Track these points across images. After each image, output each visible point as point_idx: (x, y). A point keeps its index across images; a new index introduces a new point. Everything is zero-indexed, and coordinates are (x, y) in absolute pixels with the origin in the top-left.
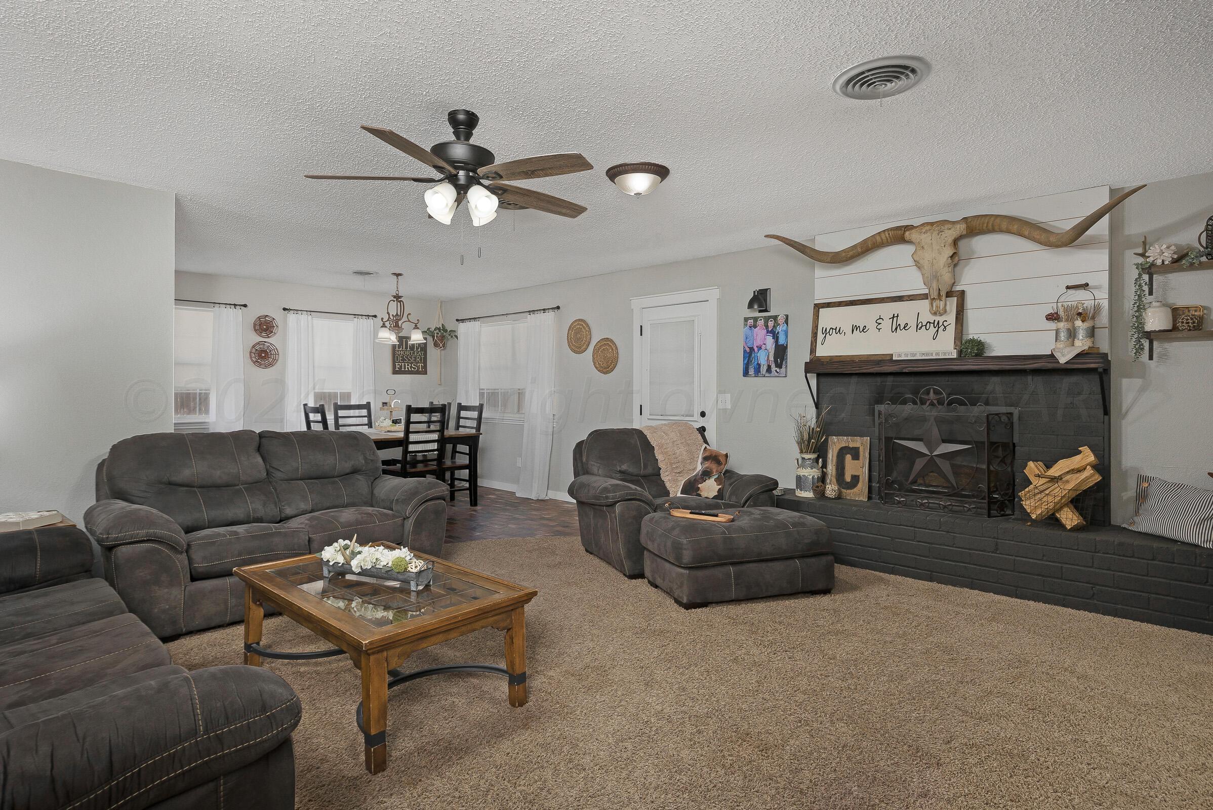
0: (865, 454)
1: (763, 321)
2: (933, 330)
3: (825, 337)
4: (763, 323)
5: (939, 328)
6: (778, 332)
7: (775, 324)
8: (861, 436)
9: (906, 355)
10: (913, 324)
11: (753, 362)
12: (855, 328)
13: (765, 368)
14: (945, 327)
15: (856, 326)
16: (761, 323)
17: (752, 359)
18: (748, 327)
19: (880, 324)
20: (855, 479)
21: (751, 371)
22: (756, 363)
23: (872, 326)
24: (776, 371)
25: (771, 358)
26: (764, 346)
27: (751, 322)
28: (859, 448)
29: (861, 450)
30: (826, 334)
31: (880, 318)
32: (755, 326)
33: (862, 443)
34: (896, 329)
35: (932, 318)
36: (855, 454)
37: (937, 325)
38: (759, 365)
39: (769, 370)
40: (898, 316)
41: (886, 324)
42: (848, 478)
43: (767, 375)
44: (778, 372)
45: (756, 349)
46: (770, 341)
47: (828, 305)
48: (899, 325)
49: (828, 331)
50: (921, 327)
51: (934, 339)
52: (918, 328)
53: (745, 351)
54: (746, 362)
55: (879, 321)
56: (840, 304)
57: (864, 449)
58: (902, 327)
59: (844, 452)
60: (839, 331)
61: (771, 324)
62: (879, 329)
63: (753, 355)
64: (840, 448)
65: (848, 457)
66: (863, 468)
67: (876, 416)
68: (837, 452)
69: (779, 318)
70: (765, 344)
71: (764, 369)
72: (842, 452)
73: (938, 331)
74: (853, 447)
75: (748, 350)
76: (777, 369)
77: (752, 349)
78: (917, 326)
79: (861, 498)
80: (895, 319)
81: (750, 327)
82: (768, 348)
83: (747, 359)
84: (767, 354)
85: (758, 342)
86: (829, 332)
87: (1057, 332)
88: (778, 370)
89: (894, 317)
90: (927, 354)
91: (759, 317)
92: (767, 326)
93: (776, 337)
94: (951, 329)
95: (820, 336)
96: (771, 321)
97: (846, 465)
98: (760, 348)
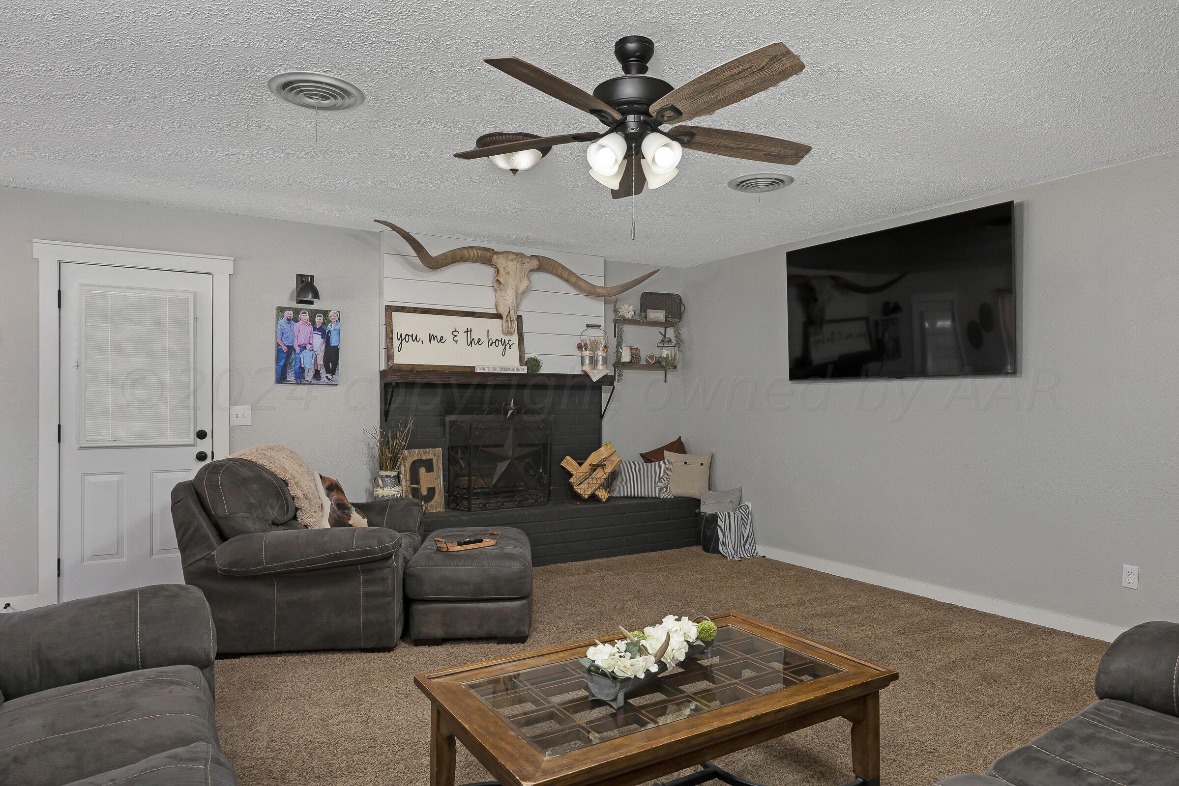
0: (438, 465)
1: (307, 314)
2: (501, 347)
3: (401, 343)
4: (308, 317)
5: (505, 346)
6: (329, 331)
7: (325, 321)
8: (434, 446)
9: (488, 368)
10: (484, 339)
11: (293, 364)
12: (432, 338)
13: (312, 373)
14: (510, 346)
15: (433, 335)
16: (304, 317)
17: (292, 360)
18: (285, 319)
19: (456, 336)
20: (431, 491)
21: (291, 377)
22: (298, 366)
23: (448, 337)
24: (327, 377)
25: (320, 361)
26: (310, 346)
27: (289, 314)
28: (432, 459)
29: (434, 461)
30: (402, 340)
31: (455, 331)
32: (296, 320)
33: (436, 455)
34: (471, 342)
35: (500, 336)
36: (429, 466)
37: (504, 343)
38: (302, 370)
39: (317, 375)
40: (471, 331)
41: (462, 337)
42: (424, 492)
43: (315, 382)
44: (329, 379)
45: (297, 349)
46: (318, 341)
47: (403, 309)
48: (473, 339)
49: (403, 337)
50: (492, 344)
51: (503, 356)
52: (490, 344)
53: (279, 351)
54: (282, 363)
55: (455, 333)
56: (415, 310)
57: (437, 460)
58: (476, 342)
59: (418, 465)
60: (416, 338)
61: (319, 320)
62: (456, 341)
63: (293, 356)
64: (412, 461)
65: (422, 470)
66: (438, 479)
67: (446, 426)
68: (409, 466)
69: (331, 314)
70: (310, 344)
71: (309, 375)
72: (415, 466)
73: (505, 348)
74: (426, 460)
75: (285, 349)
76: (328, 375)
77: (291, 348)
78: (489, 342)
79: (438, 510)
80: (469, 333)
81: (289, 320)
82: (315, 349)
83: (284, 360)
84: (315, 356)
85: (301, 340)
86: (405, 338)
87: (583, 358)
88: (330, 377)
89: (467, 331)
90: (506, 369)
91: (301, 309)
92: (313, 322)
93: (326, 337)
94: (516, 347)
95: (396, 343)
96: (320, 316)
97: (421, 478)
98: (303, 348)
